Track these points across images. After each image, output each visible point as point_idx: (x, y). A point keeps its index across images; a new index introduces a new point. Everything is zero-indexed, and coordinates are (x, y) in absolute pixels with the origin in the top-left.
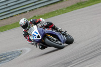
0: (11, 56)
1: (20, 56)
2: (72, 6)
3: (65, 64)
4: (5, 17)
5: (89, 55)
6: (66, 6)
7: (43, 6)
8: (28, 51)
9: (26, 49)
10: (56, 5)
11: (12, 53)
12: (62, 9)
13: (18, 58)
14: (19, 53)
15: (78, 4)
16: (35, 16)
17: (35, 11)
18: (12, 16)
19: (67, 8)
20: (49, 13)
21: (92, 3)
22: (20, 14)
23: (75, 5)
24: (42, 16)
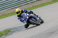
3: (50, 33)
4: (17, 6)
11: (20, 27)
12: (49, 2)
16: (34, 6)
17: (34, 3)
18: (21, 6)
19: (52, 1)
20: (42, 4)
24: (37, 6)
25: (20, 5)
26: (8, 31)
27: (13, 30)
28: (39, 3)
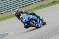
0: (2, 36)
1: (7, 36)
2: (37, 7)
5: (47, 36)
6: (34, 7)
7: (21, 7)
8: (12, 33)
9: (11, 32)
10: (28, 7)
12: (31, 9)
13: (6, 37)
14: (7, 35)
15: (41, 6)
21: (49, 6)
23: (39, 7)
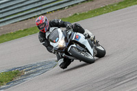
3: (115, 79)
6: (117, 1)
11: (44, 64)
13: (51, 70)
16: (76, 14)
17: (76, 6)
19: (120, 3)
20: (95, 10)
22: (55, 11)
24: (85, 14)
25: (43, 12)
26: (16, 73)
27: (27, 71)
28: (88, 6)
